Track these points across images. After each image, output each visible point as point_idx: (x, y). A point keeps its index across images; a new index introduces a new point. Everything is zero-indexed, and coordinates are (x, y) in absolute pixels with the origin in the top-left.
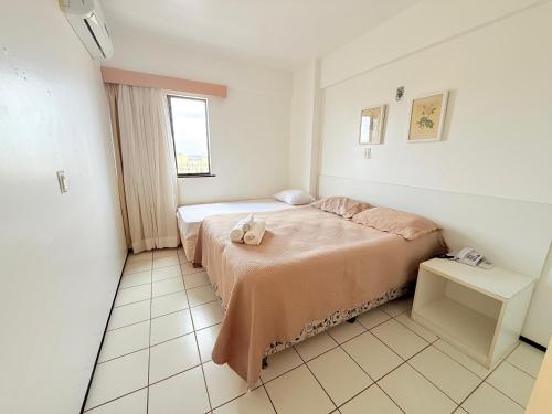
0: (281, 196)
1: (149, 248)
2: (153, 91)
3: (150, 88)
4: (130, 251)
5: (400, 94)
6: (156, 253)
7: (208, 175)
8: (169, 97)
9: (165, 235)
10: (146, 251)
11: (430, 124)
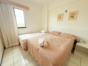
0: (41, 31)
1: (11, 46)
2: (8, 5)
3: (7, 4)
4: (5, 48)
5: (66, 11)
6: (13, 47)
7: (25, 27)
8: (14, 8)
9: (15, 42)
10: (10, 47)
11: (73, 17)
